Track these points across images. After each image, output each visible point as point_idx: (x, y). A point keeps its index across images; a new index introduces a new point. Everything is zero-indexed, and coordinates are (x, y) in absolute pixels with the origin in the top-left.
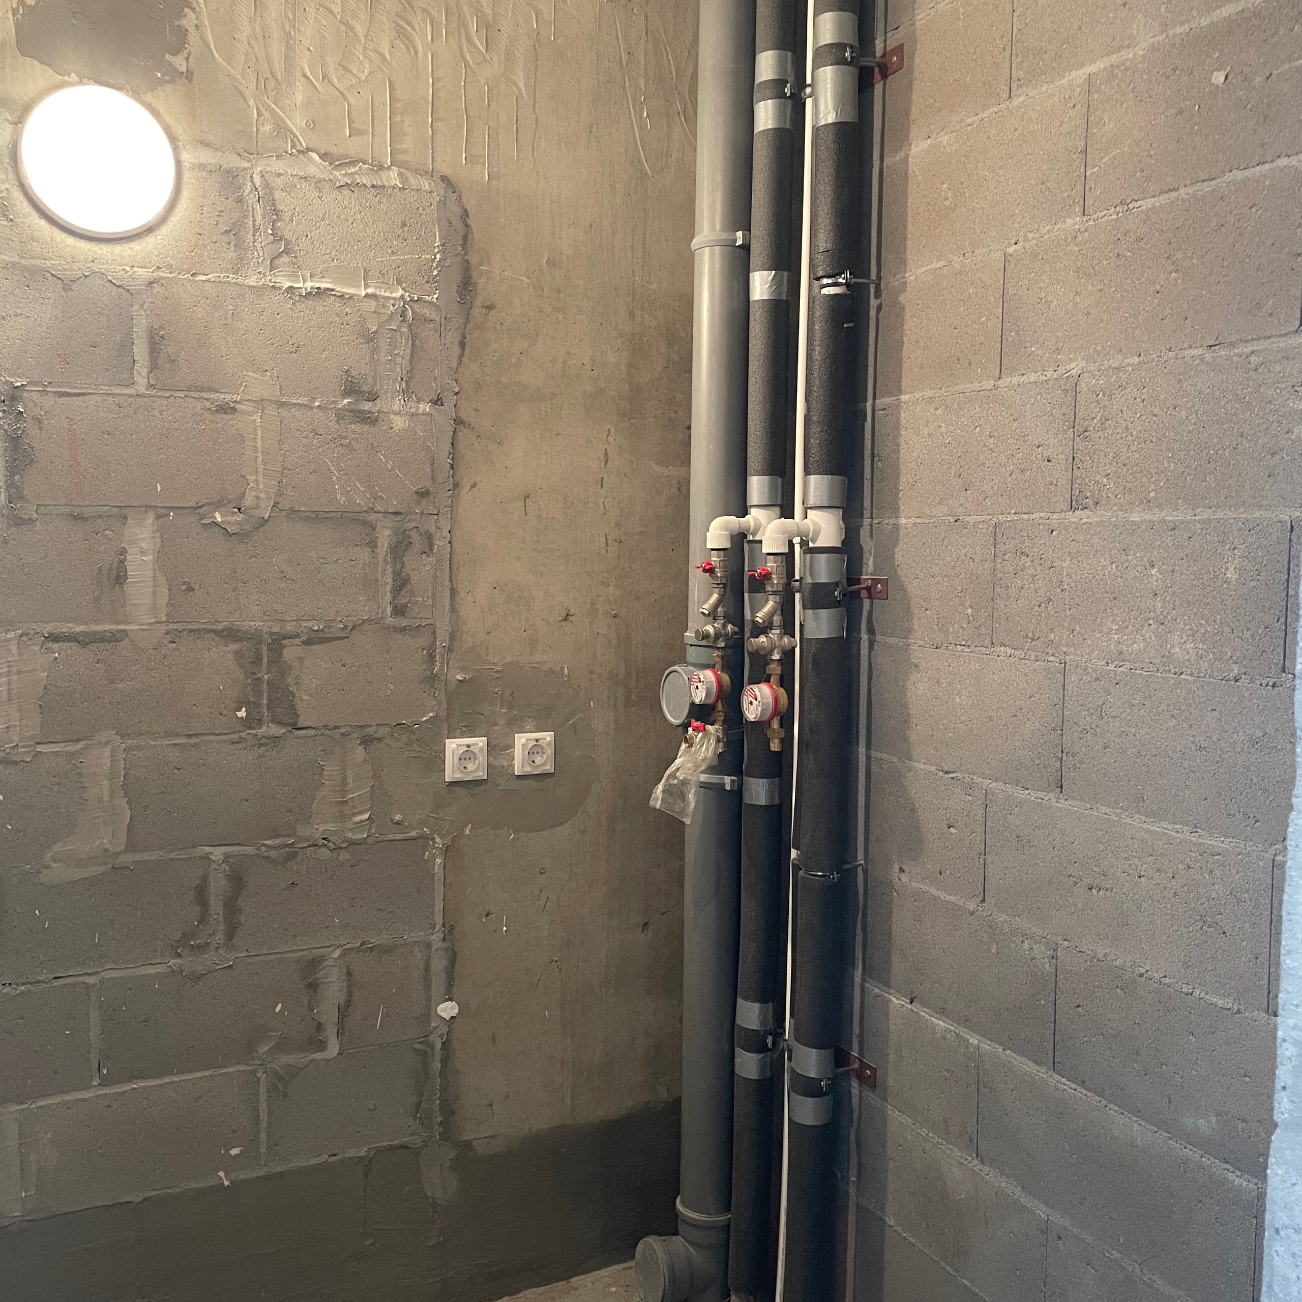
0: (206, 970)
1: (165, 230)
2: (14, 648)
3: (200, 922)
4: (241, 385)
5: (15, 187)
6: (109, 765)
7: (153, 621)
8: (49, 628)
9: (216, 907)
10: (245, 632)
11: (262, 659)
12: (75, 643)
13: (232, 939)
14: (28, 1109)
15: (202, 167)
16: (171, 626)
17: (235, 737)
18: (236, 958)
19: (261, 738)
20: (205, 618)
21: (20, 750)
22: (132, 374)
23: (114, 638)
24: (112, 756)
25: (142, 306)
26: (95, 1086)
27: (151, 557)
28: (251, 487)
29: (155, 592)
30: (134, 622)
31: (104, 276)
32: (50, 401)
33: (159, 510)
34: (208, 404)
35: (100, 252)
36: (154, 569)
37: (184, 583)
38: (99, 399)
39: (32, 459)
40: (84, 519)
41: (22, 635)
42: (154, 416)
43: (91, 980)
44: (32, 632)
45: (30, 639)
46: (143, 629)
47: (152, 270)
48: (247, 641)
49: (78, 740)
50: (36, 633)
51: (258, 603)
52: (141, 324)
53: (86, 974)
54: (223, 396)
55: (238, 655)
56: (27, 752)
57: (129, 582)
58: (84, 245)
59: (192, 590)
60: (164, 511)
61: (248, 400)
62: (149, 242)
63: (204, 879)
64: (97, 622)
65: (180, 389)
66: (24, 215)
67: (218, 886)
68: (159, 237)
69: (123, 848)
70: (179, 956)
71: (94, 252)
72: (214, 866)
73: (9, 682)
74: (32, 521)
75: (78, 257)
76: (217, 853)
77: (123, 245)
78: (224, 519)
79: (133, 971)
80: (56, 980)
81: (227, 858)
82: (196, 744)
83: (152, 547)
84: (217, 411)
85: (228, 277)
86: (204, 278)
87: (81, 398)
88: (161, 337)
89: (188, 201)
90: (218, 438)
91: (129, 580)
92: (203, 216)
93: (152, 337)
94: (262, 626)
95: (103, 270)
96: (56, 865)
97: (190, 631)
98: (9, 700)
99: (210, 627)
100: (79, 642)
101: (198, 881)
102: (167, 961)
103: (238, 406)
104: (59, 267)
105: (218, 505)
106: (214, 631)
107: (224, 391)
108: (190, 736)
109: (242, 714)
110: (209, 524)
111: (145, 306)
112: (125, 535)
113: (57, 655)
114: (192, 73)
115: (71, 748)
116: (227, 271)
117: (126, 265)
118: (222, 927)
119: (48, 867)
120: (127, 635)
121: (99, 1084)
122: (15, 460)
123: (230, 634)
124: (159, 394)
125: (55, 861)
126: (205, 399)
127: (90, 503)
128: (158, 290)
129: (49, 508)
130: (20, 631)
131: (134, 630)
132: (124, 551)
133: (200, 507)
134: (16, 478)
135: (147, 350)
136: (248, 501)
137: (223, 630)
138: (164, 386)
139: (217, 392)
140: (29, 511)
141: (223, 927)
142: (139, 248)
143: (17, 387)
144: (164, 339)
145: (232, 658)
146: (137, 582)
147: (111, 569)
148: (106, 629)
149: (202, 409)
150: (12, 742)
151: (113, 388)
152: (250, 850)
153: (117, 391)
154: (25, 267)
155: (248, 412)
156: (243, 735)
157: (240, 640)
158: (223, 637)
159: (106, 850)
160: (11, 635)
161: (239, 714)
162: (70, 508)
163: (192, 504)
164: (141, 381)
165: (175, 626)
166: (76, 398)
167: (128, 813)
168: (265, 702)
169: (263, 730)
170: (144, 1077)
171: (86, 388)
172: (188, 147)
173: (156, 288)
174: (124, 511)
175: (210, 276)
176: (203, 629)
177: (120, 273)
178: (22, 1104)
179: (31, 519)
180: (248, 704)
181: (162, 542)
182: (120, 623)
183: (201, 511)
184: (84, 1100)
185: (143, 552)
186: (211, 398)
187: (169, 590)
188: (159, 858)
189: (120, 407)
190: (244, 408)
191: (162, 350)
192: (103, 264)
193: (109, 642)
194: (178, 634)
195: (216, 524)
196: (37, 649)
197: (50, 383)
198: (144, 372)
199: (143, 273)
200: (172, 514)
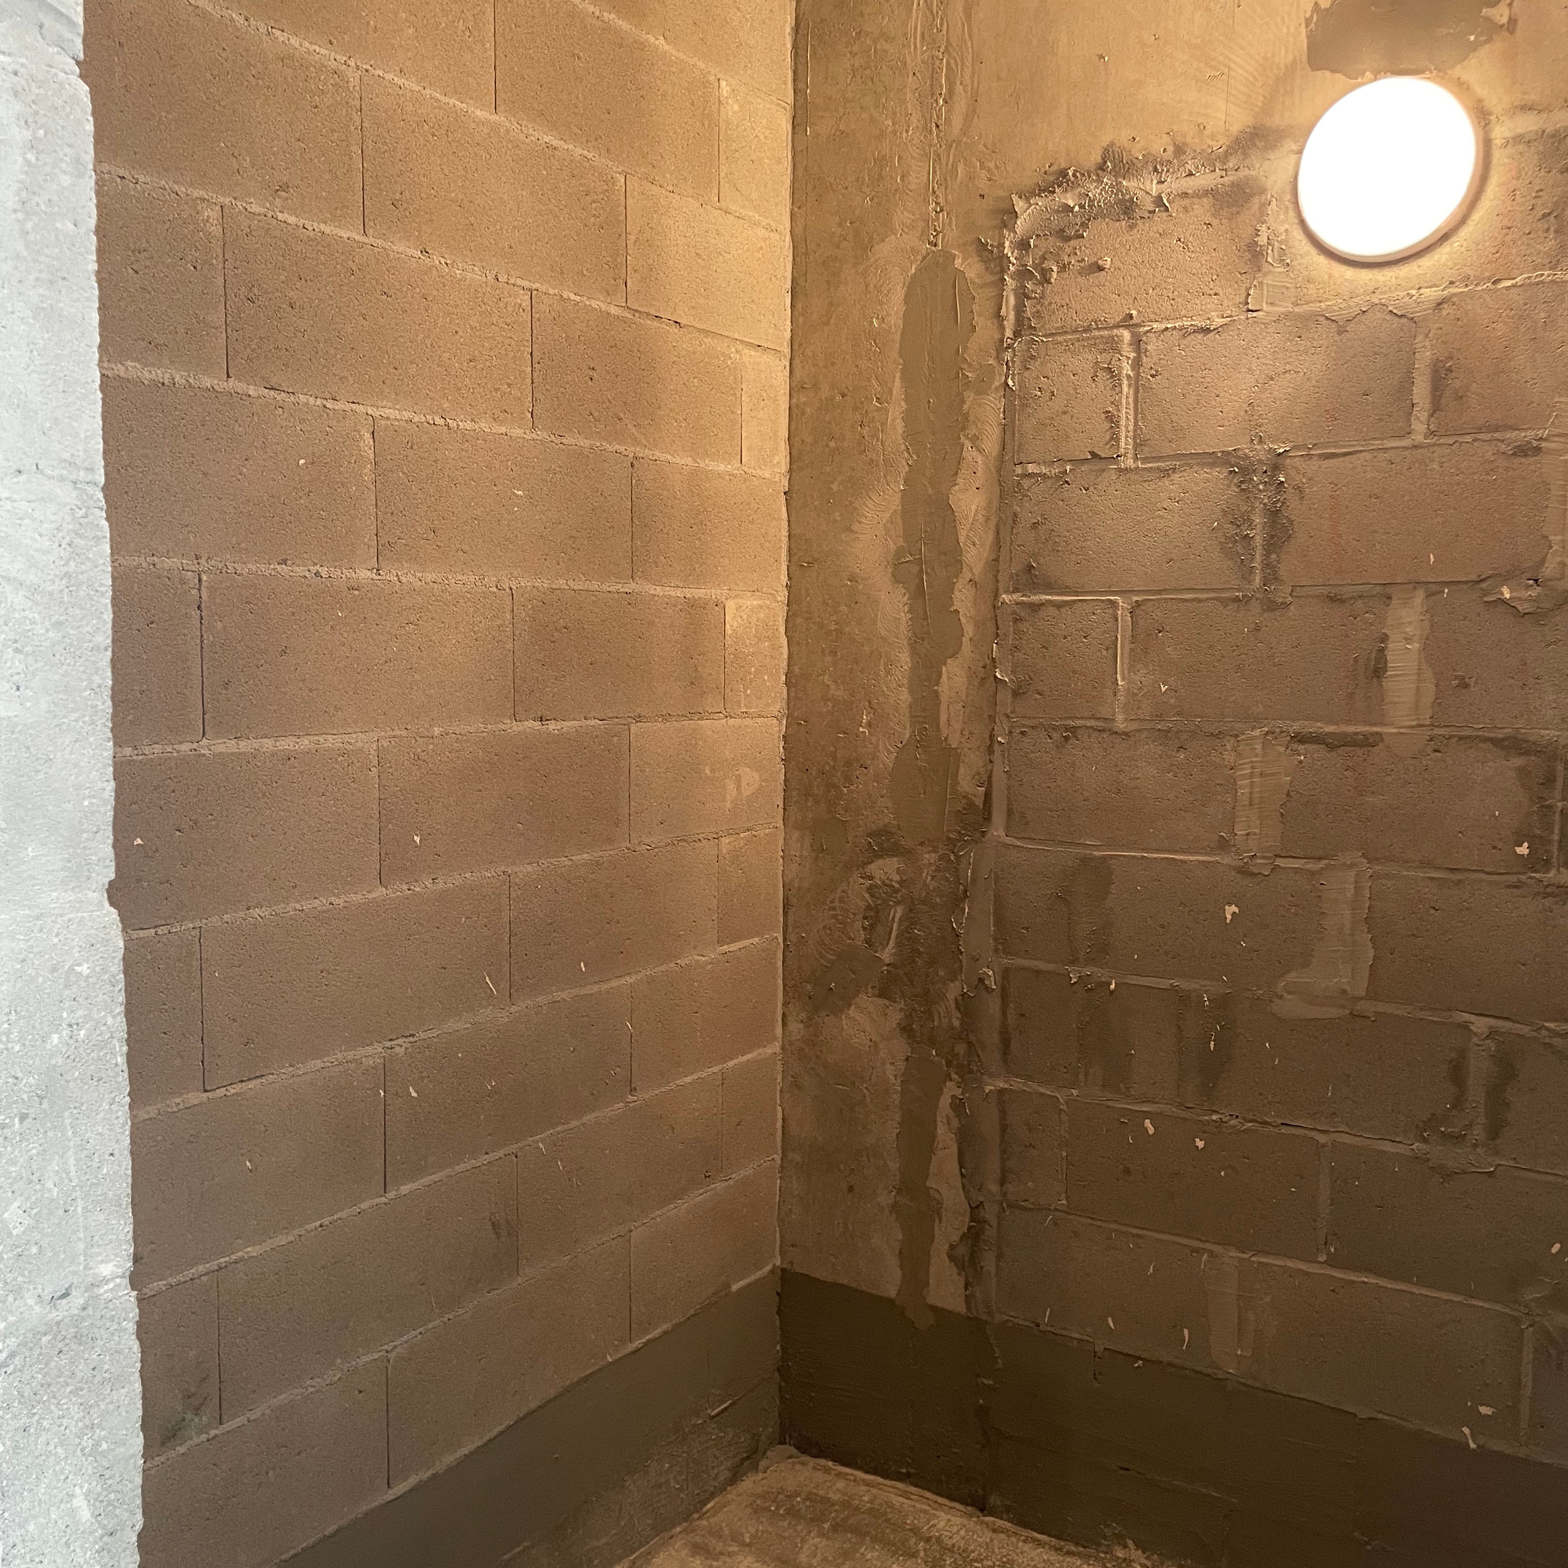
0: (1458, 1168)
1: (1464, 232)
2: (1259, 747)
3: (1454, 1106)
4: (1550, 416)
5: (1294, 226)
6: (1353, 891)
7: (1414, 723)
8: (1296, 727)
9: (1476, 1094)
10: (1534, 743)
11: (1555, 781)
12: (1323, 746)
13: (1494, 1139)
14: (1248, 1259)
15: (1518, 139)
16: (1437, 731)
17: (1513, 879)
18: (1500, 1165)
19: (1547, 886)
20: (1479, 723)
21: (1258, 861)
22: (1409, 420)
23: (1368, 742)
24: (1356, 882)
25: (1427, 336)
26: (1320, 1262)
27: (1417, 645)
28: (1555, 551)
29: (1418, 689)
30: (1392, 724)
31: (1384, 308)
32: (1315, 464)
33: (1431, 586)
34: (1503, 447)
35: (1383, 279)
36: (1420, 658)
37: (1456, 678)
38: (1368, 456)
39: (1290, 535)
40: (1342, 601)
41: (1267, 733)
42: (1432, 470)
43: (1322, 1139)
44: (1277, 730)
45: (1276, 738)
46: (1401, 733)
47: (1442, 288)
48: (1535, 755)
49: (1320, 859)
50: (1282, 732)
51: (1554, 705)
52: (1425, 356)
53: (1315, 1129)
54: (1523, 434)
55: (1522, 771)
56: (1266, 864)
57: (1391, 675)
58: (1365, 275)
59: (1467, 686)
60: (1434, 587)
61: (1559, 435)
62: (1443, 254)
63: (1462, 1053)
64: (1348, 722)
65: (1467, 431)
66: (1301, 255)
67: (1479, 1067)
68: (1456, 244)
69: (1363, 993)
70: (1425, 1141)
71: (1377, 281)
72: (1475, 1040)
73: (1252, 784)
74: (1286, 606)
75: (1357, 291)
76: (1480, 1025)
77: (1411, 265)
78: (1514, 594)
79: (1369, 1142)
80: (1284, 1126)
81: (1492, 1034)
82: (1460, 881)
83: (1418, 633)
84: (1514, 454)
85: (1542, 275)
86: (1509, 283)
87: (1348, 458)
88: (1447, 370)
89: (1497, 189)
90: (1513, 489)
91: (1388, 673)
92: (1515, 203)
93: (1436, 371)
94: (1558, 736)
95: (1383, 301)
96: (1289, 997)
97: (1461, 738)
98: (1251, 804)
99: (1486, 734)
100: (1327, 745)
101: (1454, 1055)
102: (1410, 1143)
103: (1544, 444)
104: (1334, 308)
105: (1506, 578)
106: (1492, 740)
107: (1524, 427)
108: (1452, 870)
109: (1523, 850)
110: (1494, 601)
111: (1430, 335)
112: (1389, 618)
113: (1302, 758)
114: (1516, 21)
115: (1313, 866)
116: (1543, 267)
117: (1412, 288)
118: (1482, 1120)
119: (1281, 997)
120: (1382, 740)
121: (1325, 1262)
122: (1273, 536)
123: (1513, 745)
124: (1442, 441)
125: (1289, 993)
126: (1499, 440)
127: (1349, 582)
128: (1448, 311)
129: (1305, 589)
130: (1266, 729)
131: (1392, 734)
132: (1384, 638)
133: (1482, 580)
134: (1274, 556)
135: (1429, 388)
136: (1549, 569)
137: (1503, 740)
138: (1447, 431)
139: (1517, 430)
140: (1283, 594)
141: (1484, 1121)
142: (1429, 264)
143: (1280, 454)
144: (1451, 372)
145: (1514, 776)
146: (1400, 675)
147: (1369, 659)
148: (1358, 730)
149: (1494, 454)
150: (1251, 851)
151: (1385, 441)
152: (1525, 1030)
153: (1389, 444)
154: (1299, 315)
155: (1558, 450)
156: (1523, 878)
157: (1527, 753)
158: (1503, 748)
159: (1344, 991)
160: (1257, 733)
161: (1519, 850)
162: (1328, 588)
163: (1473, 577)
164: (1419, 427)
165: (1442, 731)
166: (1342, 459)
167: (1371, 953)
168: (1556, 837)
169: (1550, 875)
170: (1379, 1274)
171: (1353, 445)
172: (1502, 118)
173: (1446, 309)
174: (1389, 590)
175: (1518, 279)
176: (1477, 737)
177: (1403, 301)
178: (1244, 1252)
179: (1285, 603)
180: (1532, 840)
181: (1432, 625)
182: (1375, 725)
183: (1484, 585)
184: (1307, 1274)
185: (1408, 640)
186: (1508, 439)
187: (1437, 686)
188: (1405, 1014)
189: (1392, 463)
190: (1553, 445)
191: (1447, 385)
192: (1386, 293)
193: (1361, 747)
194: (1445, 741)
195: (1503, 602)
196: (1282, 749)
197: (1315, 445)
198: (1424, 416)
199: (1431, 294)
200: (1446, 590)
